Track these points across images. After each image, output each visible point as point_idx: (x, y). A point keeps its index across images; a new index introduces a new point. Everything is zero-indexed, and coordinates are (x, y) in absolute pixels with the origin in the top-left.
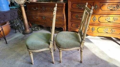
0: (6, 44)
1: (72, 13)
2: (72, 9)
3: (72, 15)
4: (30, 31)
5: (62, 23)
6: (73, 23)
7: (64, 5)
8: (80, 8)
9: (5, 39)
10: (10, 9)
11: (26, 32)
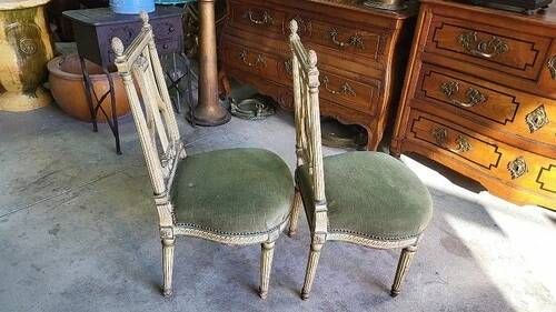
0: (114, 154)
1: (430, 67)
2: (432, 48)
3: (424, 76)
4: (220, 116)
5: (370, 109)
6: (423, 115)
7: (398, 25)
8: (474, 52)
9: (116, 134)
10: (156, 5)
11: (200, 118)
